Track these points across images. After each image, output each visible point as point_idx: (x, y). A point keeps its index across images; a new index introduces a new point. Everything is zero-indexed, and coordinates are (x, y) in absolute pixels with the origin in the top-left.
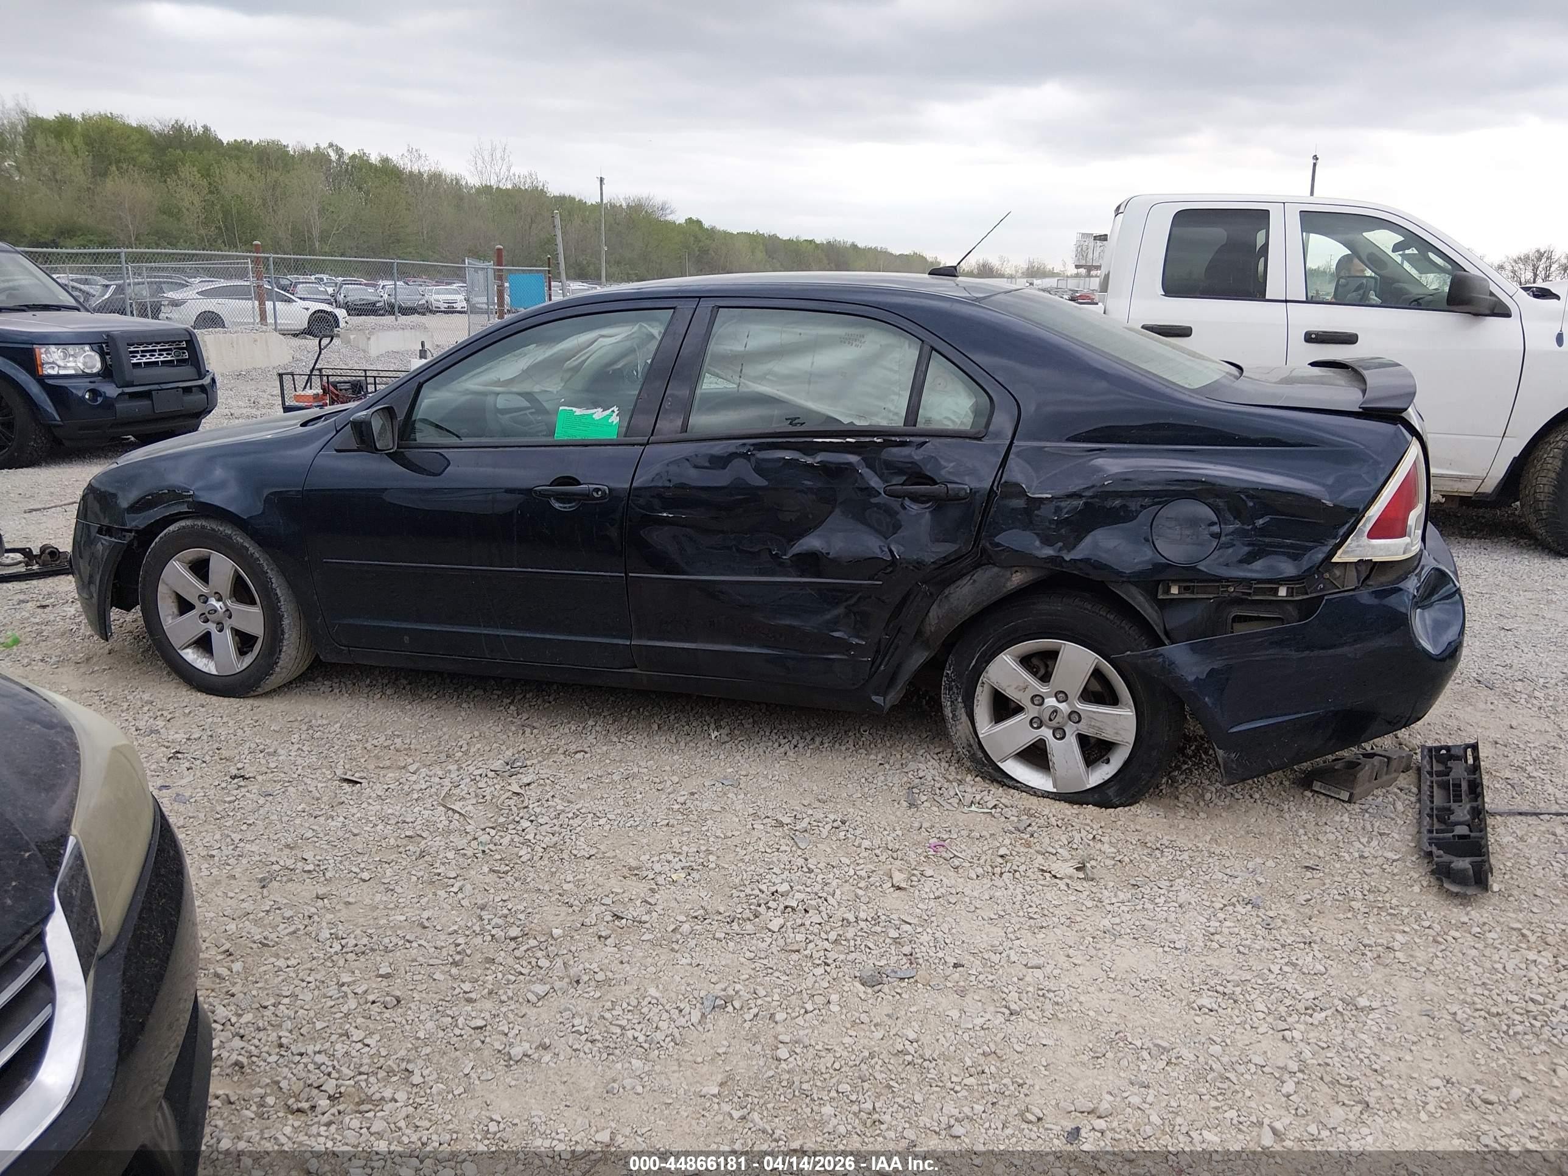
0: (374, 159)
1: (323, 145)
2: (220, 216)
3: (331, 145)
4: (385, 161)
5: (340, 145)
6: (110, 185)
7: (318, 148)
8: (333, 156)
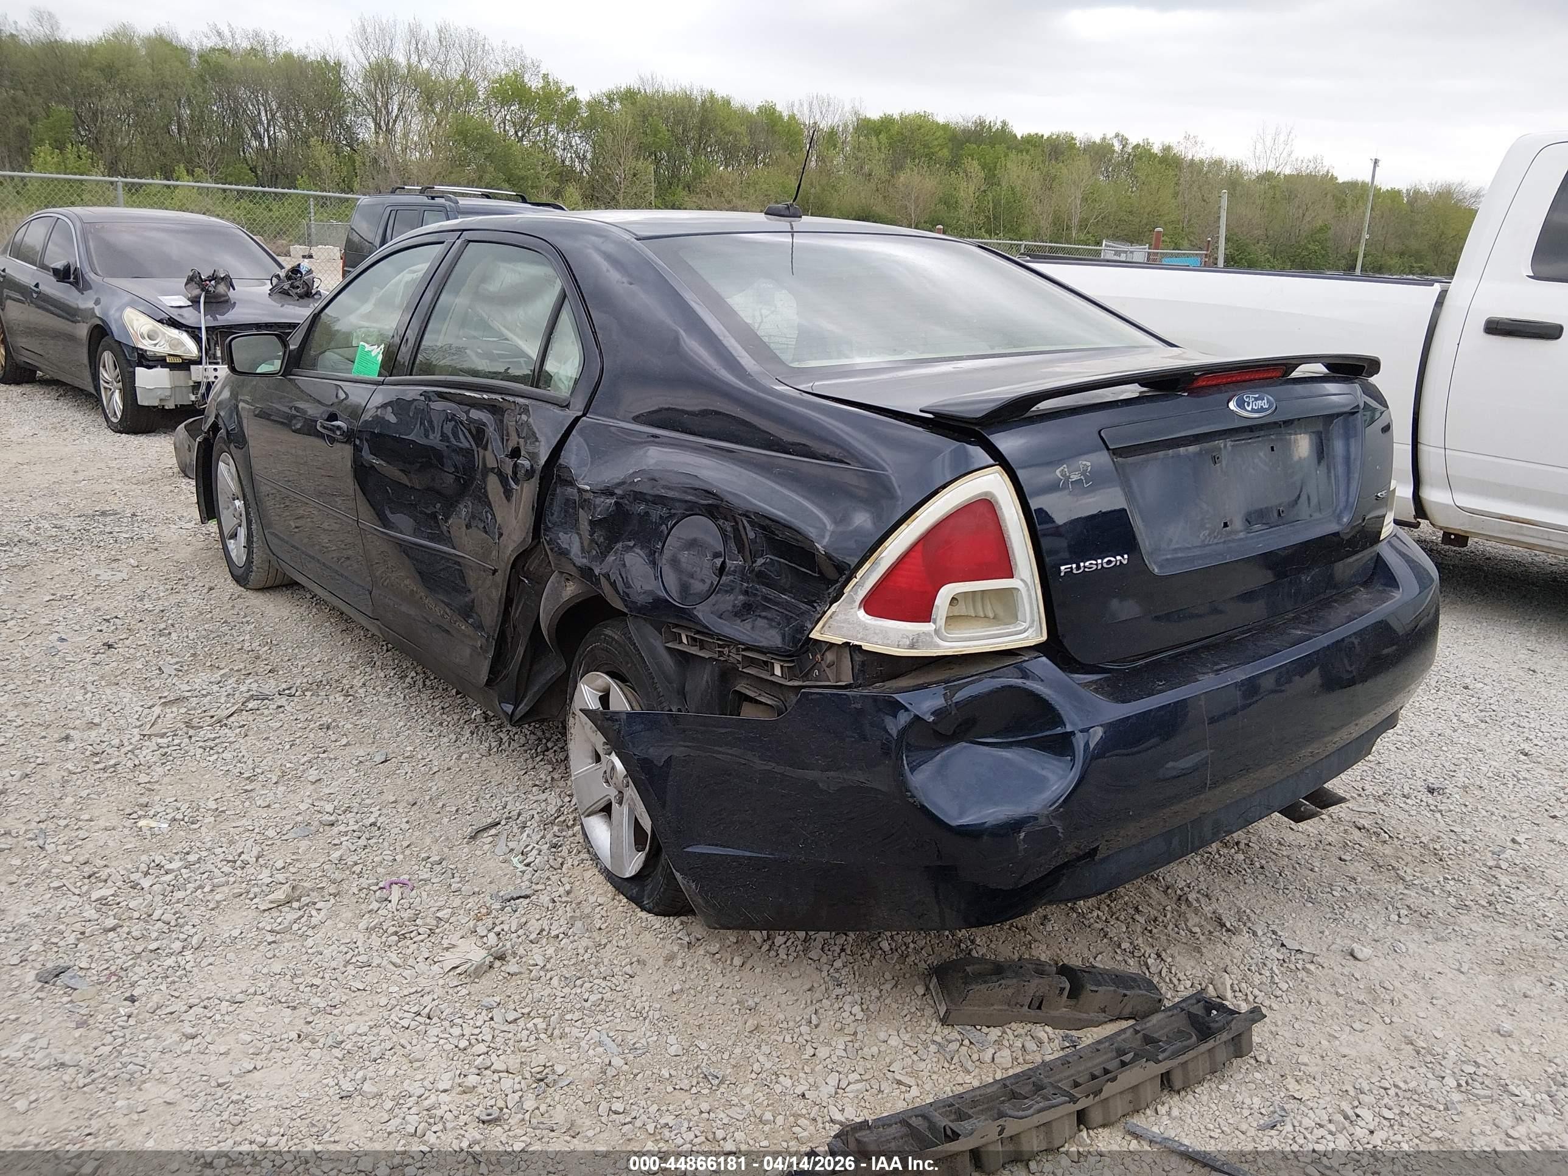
0: (1156, 149)
1: (1110, 135)
2: (991, 205)
3: (1117, 136)
4: (1167, 149)
5: (1126, 136)
6: (902, 178)
7: (1104, 139)
8: (1117, 147)
